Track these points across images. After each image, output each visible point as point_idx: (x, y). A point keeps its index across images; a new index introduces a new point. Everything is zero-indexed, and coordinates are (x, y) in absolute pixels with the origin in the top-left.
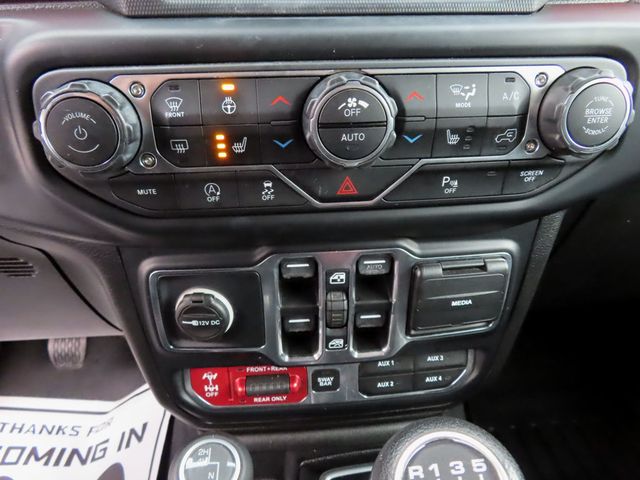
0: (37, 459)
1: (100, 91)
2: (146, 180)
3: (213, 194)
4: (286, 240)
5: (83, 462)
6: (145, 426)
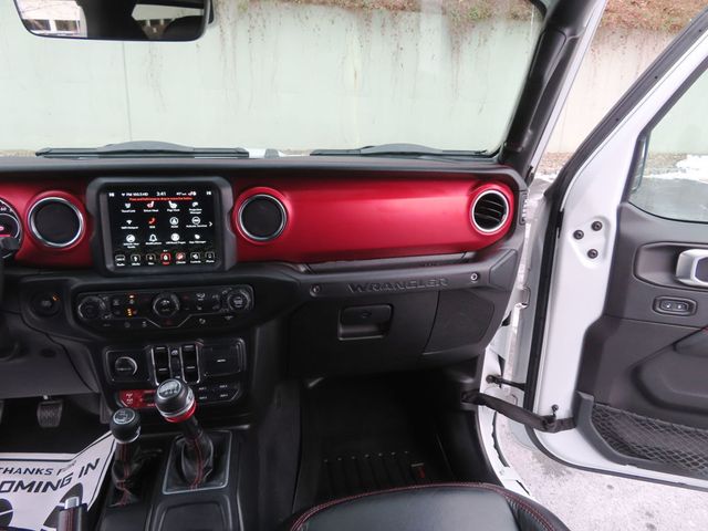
0: (23, 488)
1: (96, 299)
2: (106, 322)
3: (128, 325)
4: (156, 340)
5: (55, 489)
6: (98, 461)
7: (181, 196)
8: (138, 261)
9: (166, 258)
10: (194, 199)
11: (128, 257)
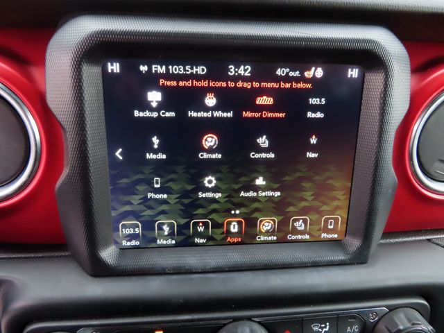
7: (287, 79)
8: (171, 235)
9: (234, 228)
10: (318, 87)
11: (148, 225)
